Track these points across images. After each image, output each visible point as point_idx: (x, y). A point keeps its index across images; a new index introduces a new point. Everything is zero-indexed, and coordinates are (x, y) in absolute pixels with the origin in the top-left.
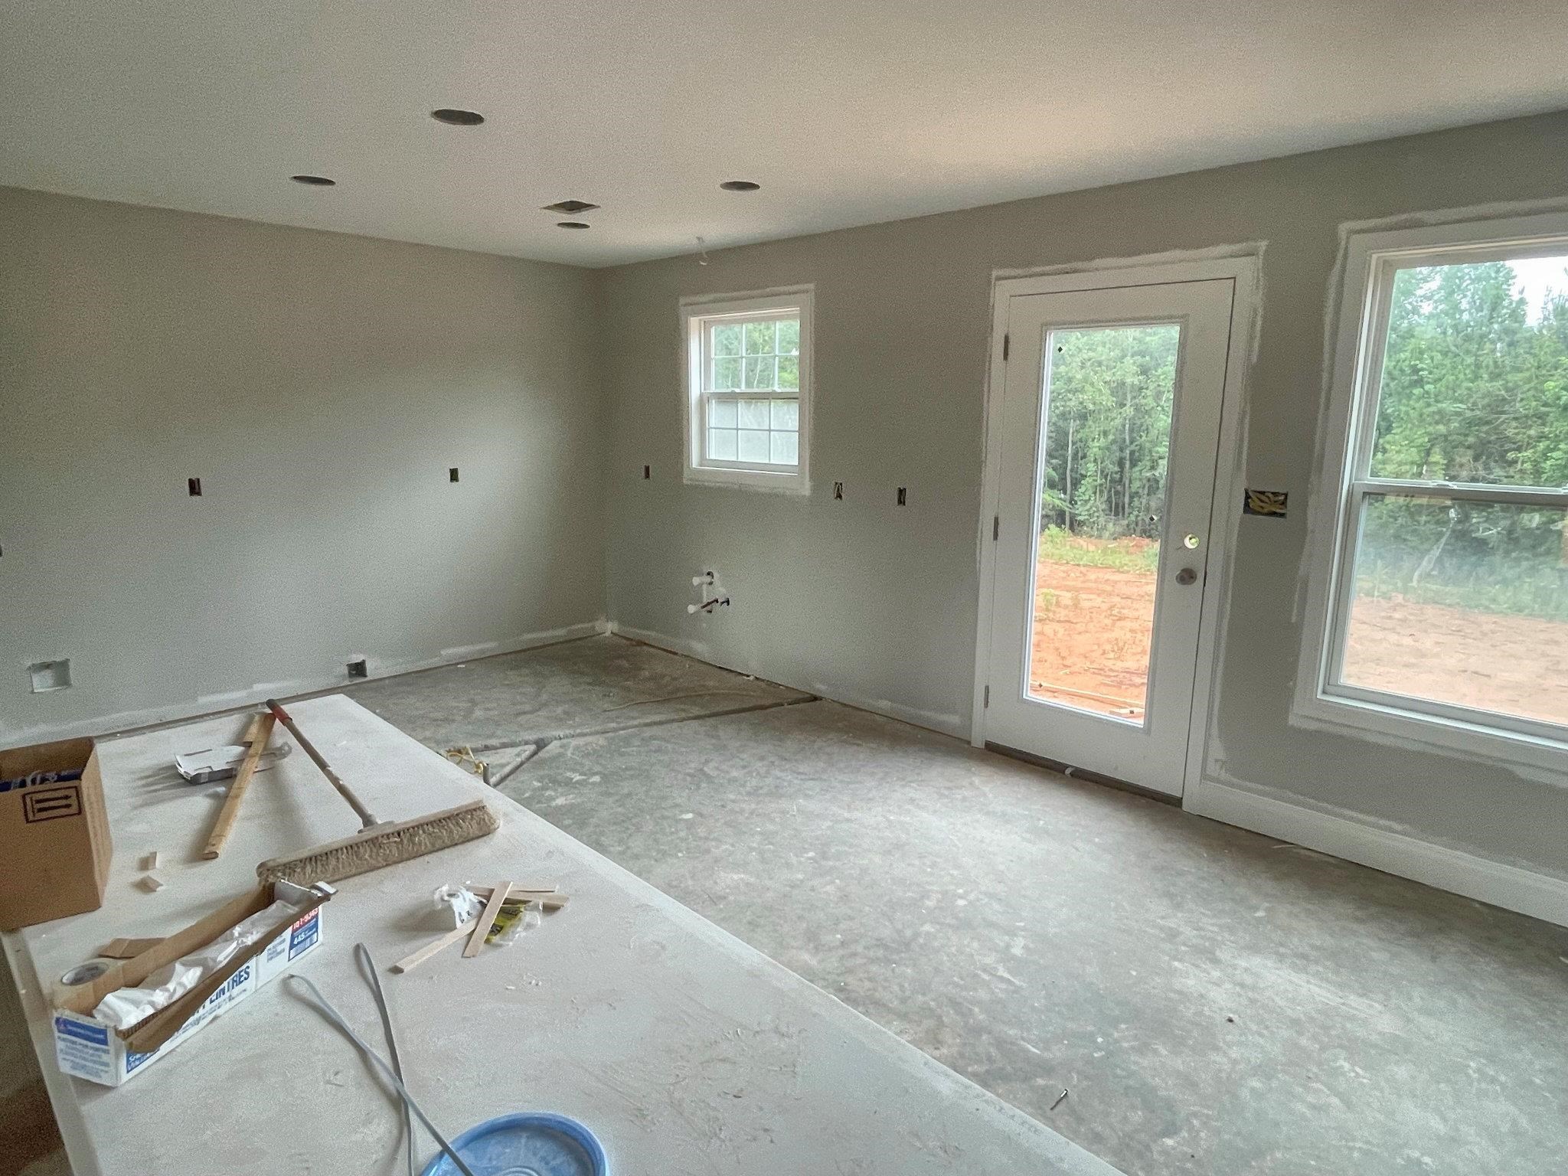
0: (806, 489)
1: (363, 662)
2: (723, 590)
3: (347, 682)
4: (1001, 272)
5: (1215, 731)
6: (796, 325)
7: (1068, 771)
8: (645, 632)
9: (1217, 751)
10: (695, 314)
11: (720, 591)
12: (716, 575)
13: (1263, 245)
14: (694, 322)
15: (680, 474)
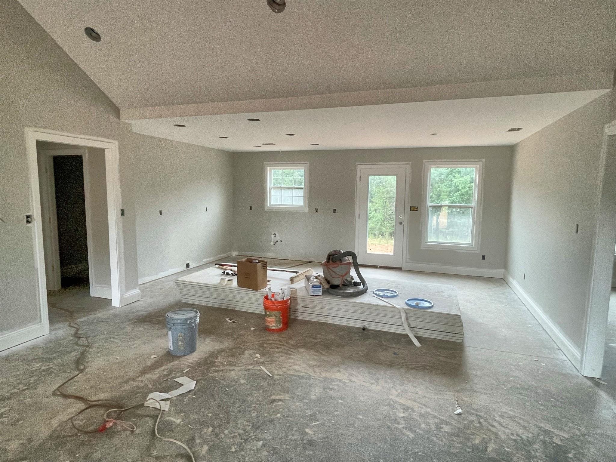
0: (307, 210)
1: (189, 263)
2: (279, 238)
3: (186, 269)
4: (358, 163)
5: (408, 253)
6: (304, 170)
7: (378, 267)
8: (249, 253)
9: (408, 256)
10: (269, 166)
11: (278, 238)
12: (277, 234)
13: (411, 163)
14: (268, 168)
15: (264, 208)
